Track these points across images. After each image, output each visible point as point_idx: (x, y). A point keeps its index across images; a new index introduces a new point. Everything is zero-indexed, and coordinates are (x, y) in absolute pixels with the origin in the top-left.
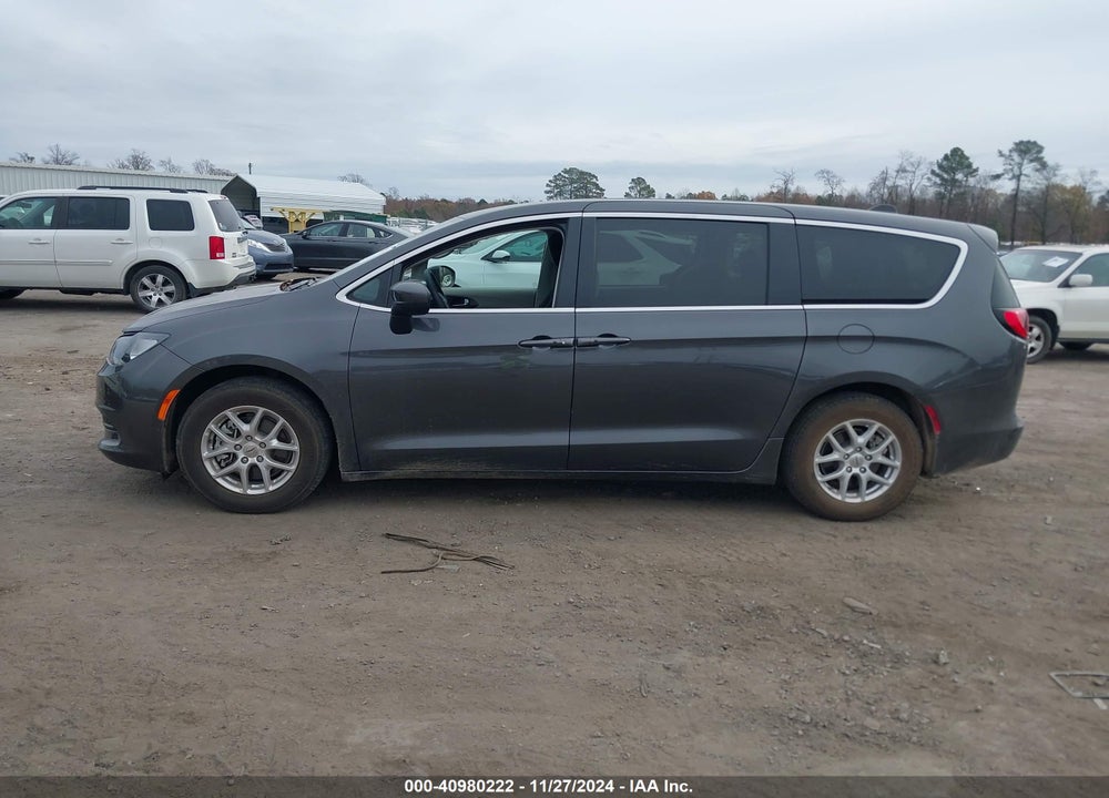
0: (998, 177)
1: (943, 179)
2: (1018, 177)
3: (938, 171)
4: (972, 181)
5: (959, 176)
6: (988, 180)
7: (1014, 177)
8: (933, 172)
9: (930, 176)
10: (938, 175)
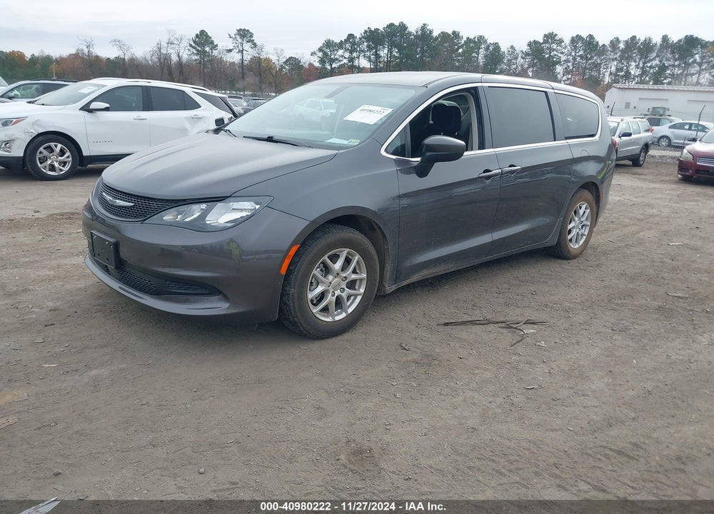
0: (230, 51)
1: (198, 50)
2: (241, 52)
3: (193, 45)
4: (215, 53)
5: (207, 49)
6: (225, 52)
7: (239, 51)
8: (191, 45)
9: (190, 48)
10: (193, 47)
